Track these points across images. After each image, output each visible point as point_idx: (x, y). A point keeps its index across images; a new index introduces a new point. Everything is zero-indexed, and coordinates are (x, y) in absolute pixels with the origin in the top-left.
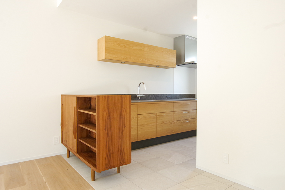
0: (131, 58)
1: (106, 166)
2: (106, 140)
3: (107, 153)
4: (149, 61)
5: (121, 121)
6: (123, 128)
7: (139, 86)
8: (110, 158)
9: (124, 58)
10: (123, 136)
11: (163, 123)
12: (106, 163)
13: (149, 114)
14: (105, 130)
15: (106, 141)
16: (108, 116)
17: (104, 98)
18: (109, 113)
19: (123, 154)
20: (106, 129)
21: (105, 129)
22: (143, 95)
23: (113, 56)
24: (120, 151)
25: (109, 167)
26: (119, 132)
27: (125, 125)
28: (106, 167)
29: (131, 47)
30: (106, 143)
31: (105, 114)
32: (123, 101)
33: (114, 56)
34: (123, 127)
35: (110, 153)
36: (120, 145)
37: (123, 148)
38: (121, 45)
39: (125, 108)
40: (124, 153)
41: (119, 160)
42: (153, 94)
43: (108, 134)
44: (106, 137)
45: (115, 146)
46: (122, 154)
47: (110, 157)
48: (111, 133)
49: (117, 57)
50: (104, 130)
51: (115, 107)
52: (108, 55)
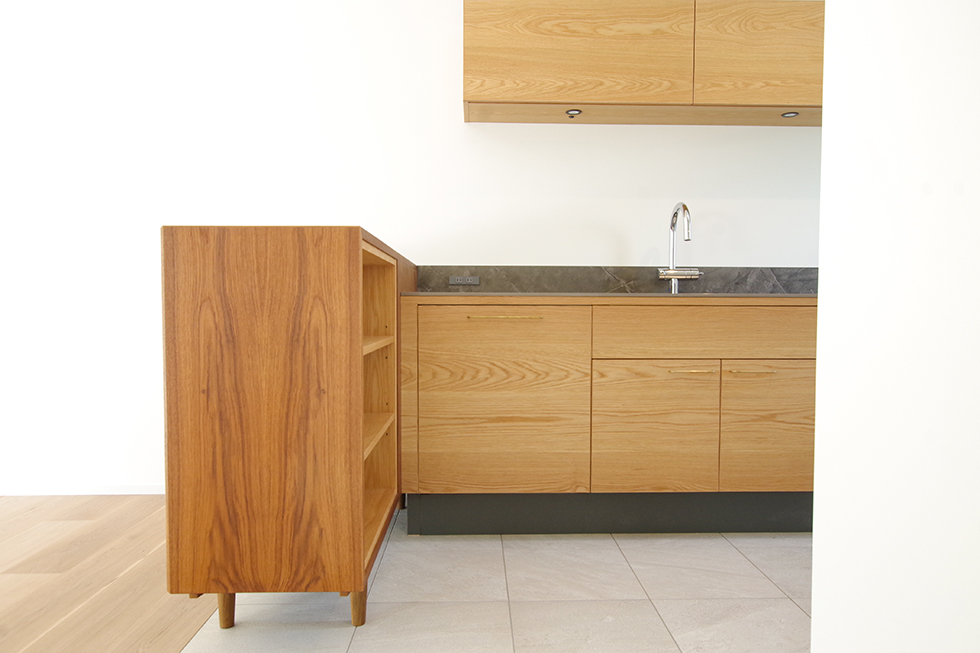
0: (601, 84)
1: (212, 575)
2: (214, 447)
3: (217, 513)
4: (713, 85)
5: (300, 358)
6: (308, 398)
7: (673, 225)
8: (235, 540)
9: (561, 88)
10: (310, 442)
11: (764, 418)
12: (213, 559)
13: (670, 363)
14: (208, 397)
15: (214, 453)
16: (221, 328)
17: (198, 240)
18: (228, 314)
19: (308, 535)
20: (214, 395)
21: (207, 392)
22: (698, 273)
23: (502, 84)
24: (295, 514)
25: (230, 581)
26: (287, 414)
27: (324, 386)
28: (214, 580)
29: (601, 31)
30: (214, 461)
31: (207, 318)
32: (311, 256)
33: (509, 84)
34: (313, 391)
35: (236, 515)
36: (290, 485)
37: (313, 505)
38: (547, 25)
39: (318, 297)
40: (316, 530)
41: (286, 561)
42: (772, 269)
43: (221, 419)
44: (213, 430)
45: (266, 484)
46: (302, 534)
47: (236, 533)
48: (240, 414)
49: (521, 85)
50: (203, 397)
51: (262, 289)
52: (478, 82)
